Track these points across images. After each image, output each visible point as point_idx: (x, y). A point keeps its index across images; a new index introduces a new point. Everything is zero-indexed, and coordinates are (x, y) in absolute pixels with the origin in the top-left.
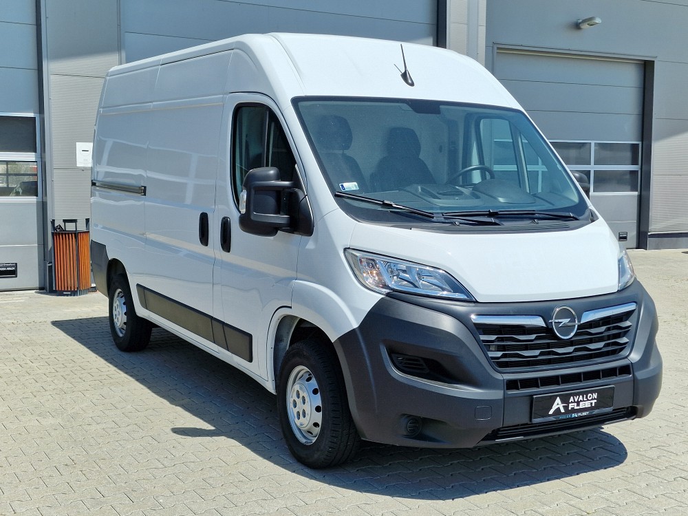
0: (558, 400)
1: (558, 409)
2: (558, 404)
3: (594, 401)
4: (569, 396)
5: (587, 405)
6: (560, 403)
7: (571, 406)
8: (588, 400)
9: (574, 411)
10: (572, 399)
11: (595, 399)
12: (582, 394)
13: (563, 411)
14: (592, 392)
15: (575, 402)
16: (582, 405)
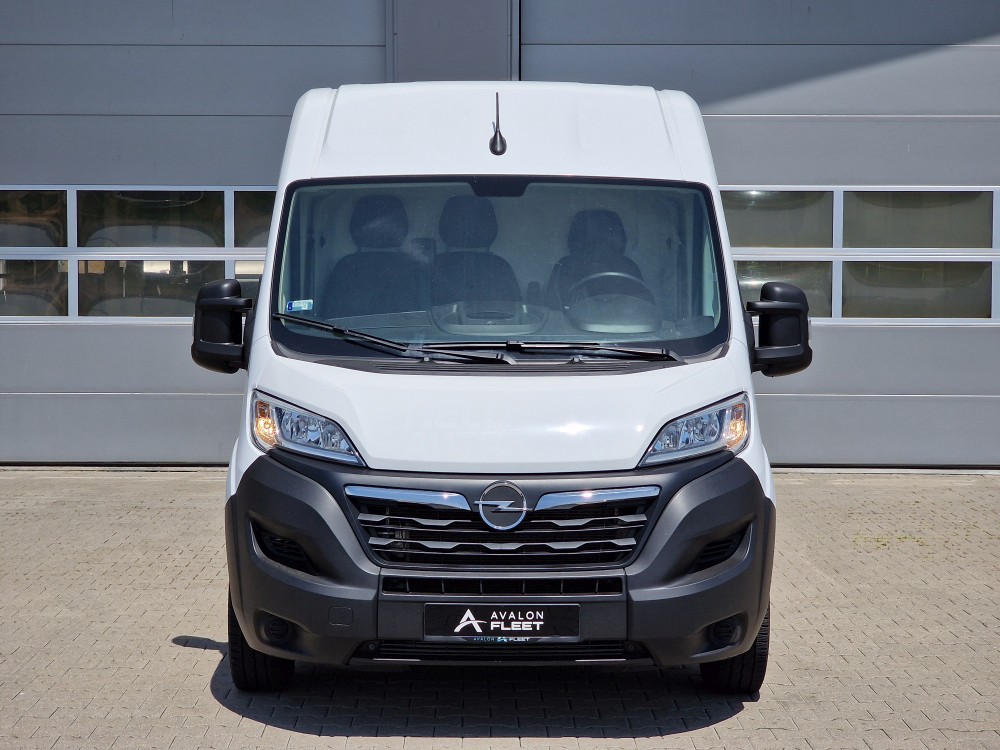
0: (469, 614)
1: (470, 627)
2: (468, 618)
3: (538, 624)
4: (490, 610)
5: (526, 626)
6: (472, 618)
7: (493, 625)
8: (526, 620)
9: (498, 632)
10: (494, 615)
11: (539, 620)
12: (516, 610)
13: (479, 630)
14: (534, 609)
15: (500, 619)
16: (515, 626)
